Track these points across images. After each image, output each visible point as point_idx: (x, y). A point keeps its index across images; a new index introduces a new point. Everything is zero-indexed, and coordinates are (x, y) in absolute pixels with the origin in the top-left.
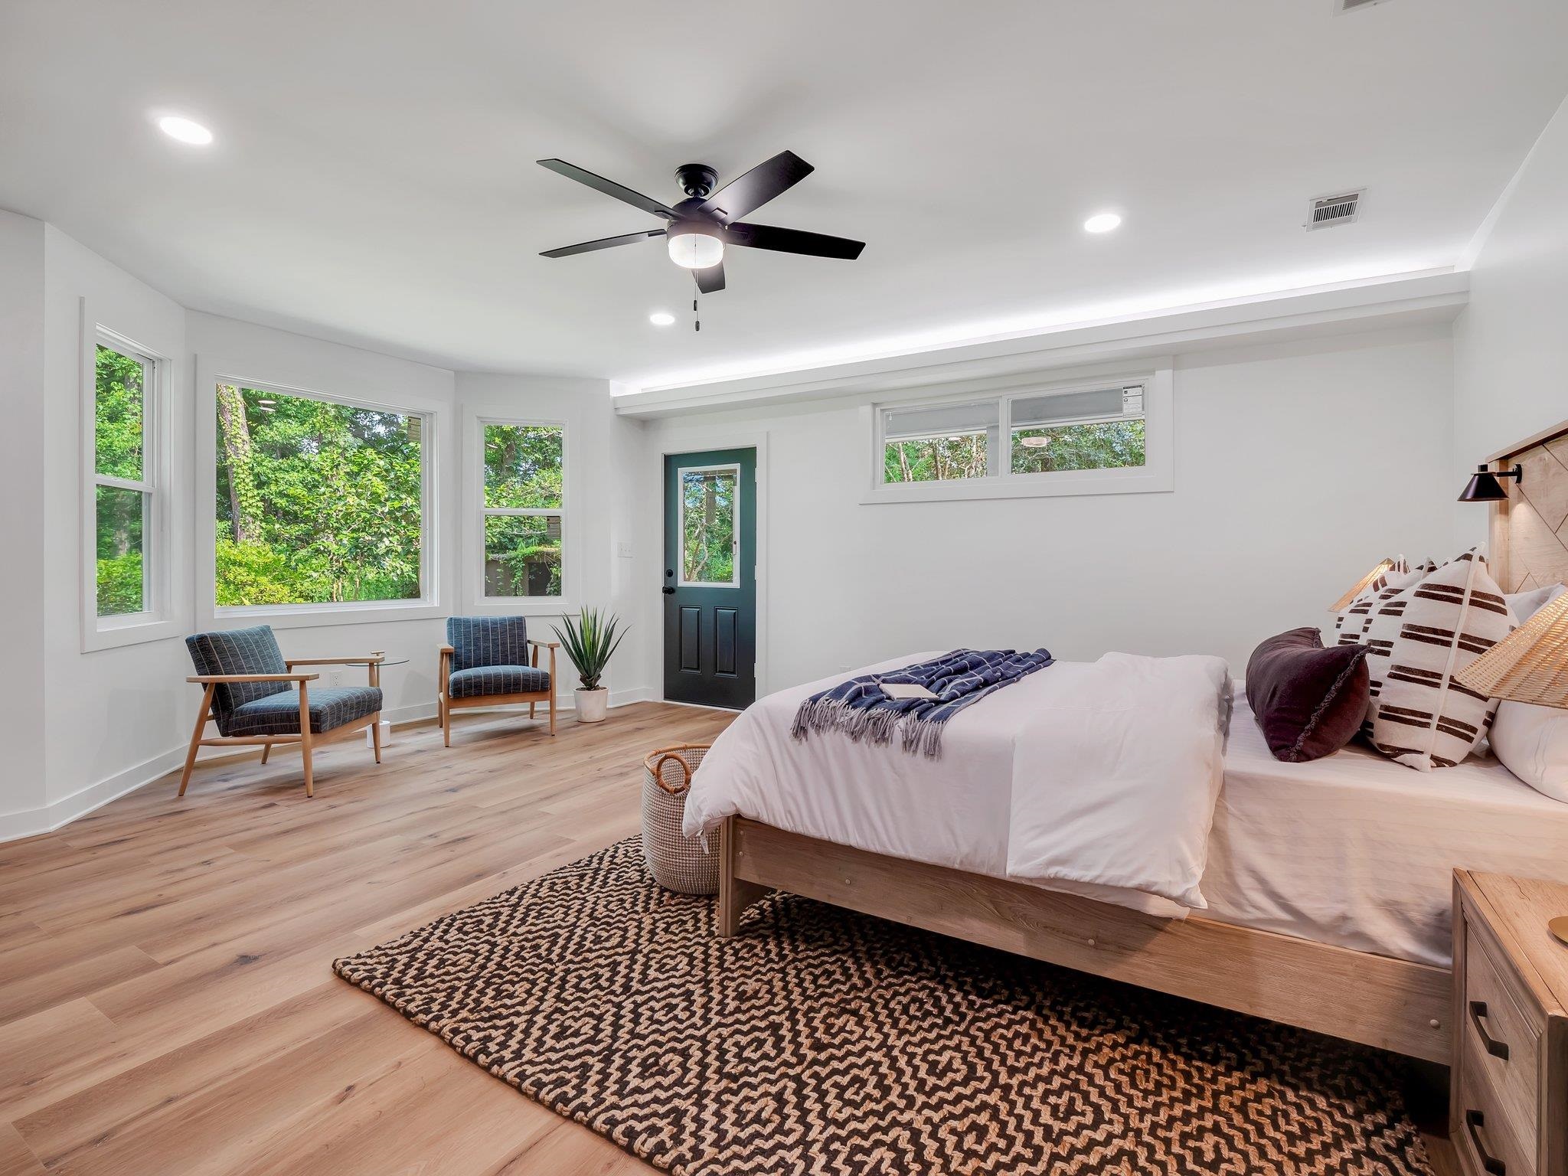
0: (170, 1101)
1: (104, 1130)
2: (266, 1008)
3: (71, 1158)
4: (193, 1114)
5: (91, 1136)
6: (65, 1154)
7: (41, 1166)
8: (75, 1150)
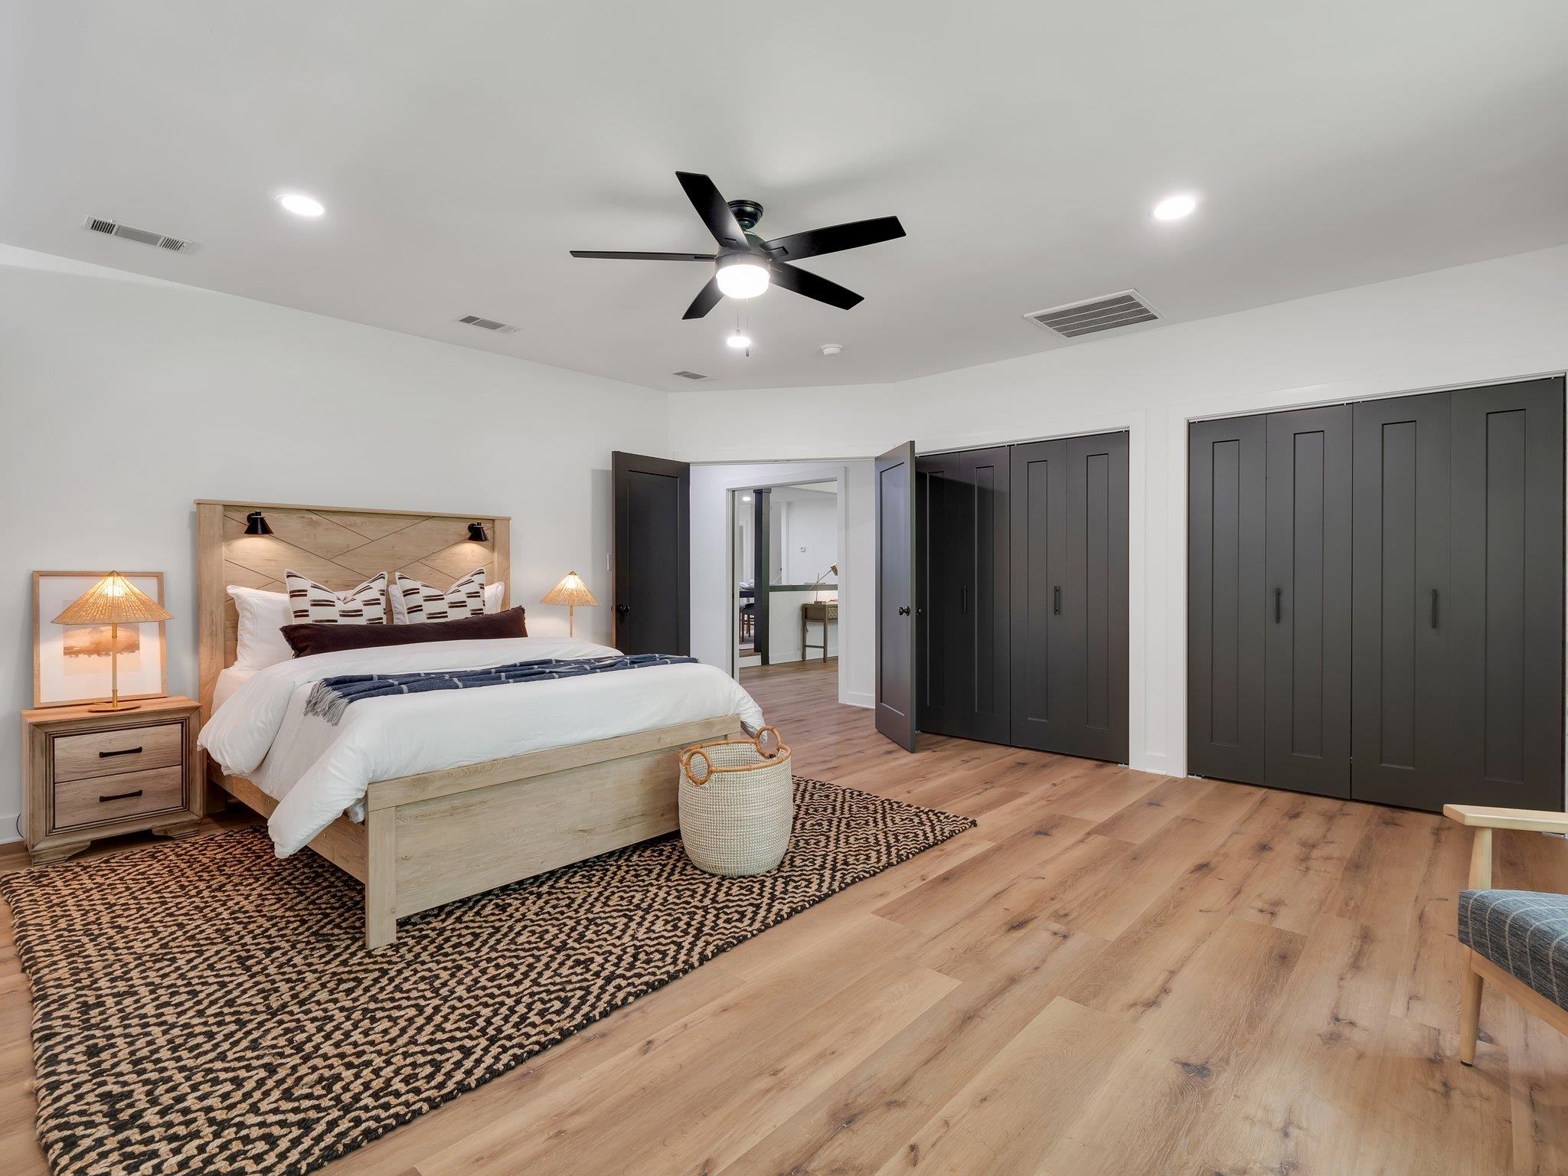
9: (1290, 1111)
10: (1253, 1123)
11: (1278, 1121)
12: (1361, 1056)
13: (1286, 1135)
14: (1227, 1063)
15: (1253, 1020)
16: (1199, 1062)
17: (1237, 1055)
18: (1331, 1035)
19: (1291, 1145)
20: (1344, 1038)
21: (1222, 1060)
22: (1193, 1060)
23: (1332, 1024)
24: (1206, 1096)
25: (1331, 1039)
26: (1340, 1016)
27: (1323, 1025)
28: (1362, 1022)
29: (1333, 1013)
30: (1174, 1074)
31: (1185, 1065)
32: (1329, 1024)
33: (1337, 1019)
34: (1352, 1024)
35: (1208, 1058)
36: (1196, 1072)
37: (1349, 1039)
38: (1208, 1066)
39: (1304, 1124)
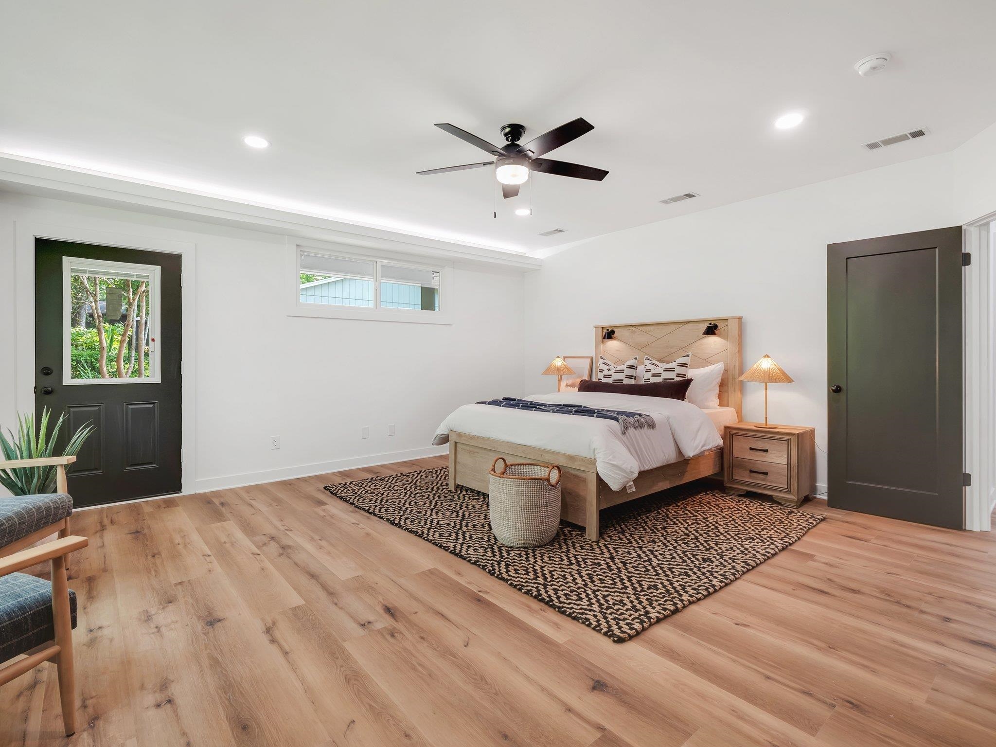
0: (768, 678)
1: (800, 694)
2: (672, 664)
3: (826, 699)
4: (774, 667)
5: (808, 698)
6: (824, 702)
7: (837, 708)
8: (819, 700)
9: (161, 636)
10: (173, 622)
11: (163, 629)
12: (142, 687)
13: (157, 627)
14: (205, 634)
15: (215, 663)
16: (215, 626)
17: (204, 640)
18: (166, 687)
19: (153, 625)
20: (158, 691)
21: (208, 633)
22: (219, 624)
23: (170, 695)
24: (199, 617)
25: (165, 684)
26: (168, 705)
27: (175, 690)
28: (152, 713)
29: (175, 704)
30: (219, 614)
31: (220, 621)
32: (172, 694)
33: (169, 701)
34: (158, 706)
35: (214, 630)
36: (212, 622)
37: (155, 692)
38: (211, 626)
39: (152, 635)
